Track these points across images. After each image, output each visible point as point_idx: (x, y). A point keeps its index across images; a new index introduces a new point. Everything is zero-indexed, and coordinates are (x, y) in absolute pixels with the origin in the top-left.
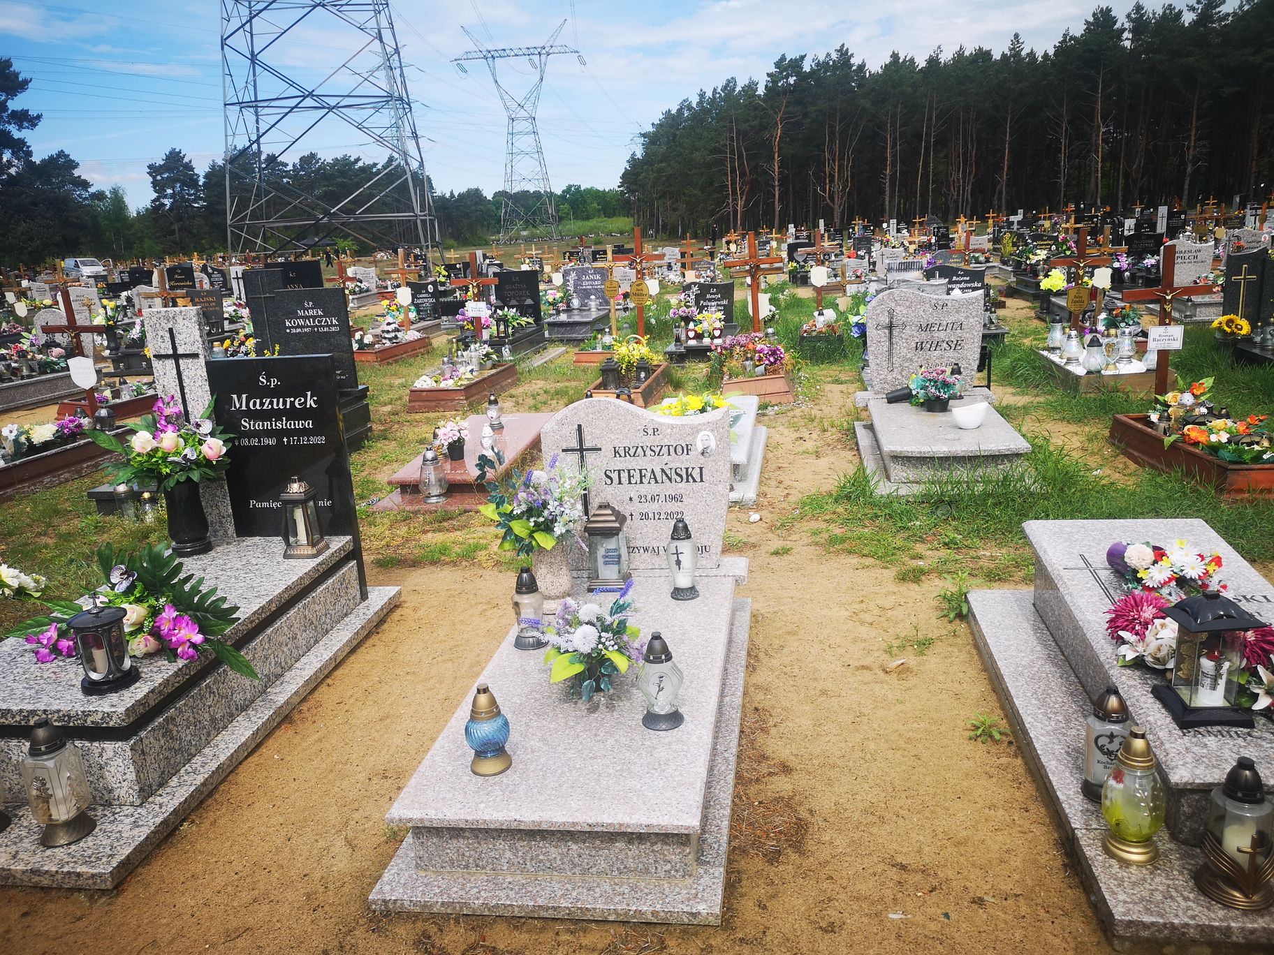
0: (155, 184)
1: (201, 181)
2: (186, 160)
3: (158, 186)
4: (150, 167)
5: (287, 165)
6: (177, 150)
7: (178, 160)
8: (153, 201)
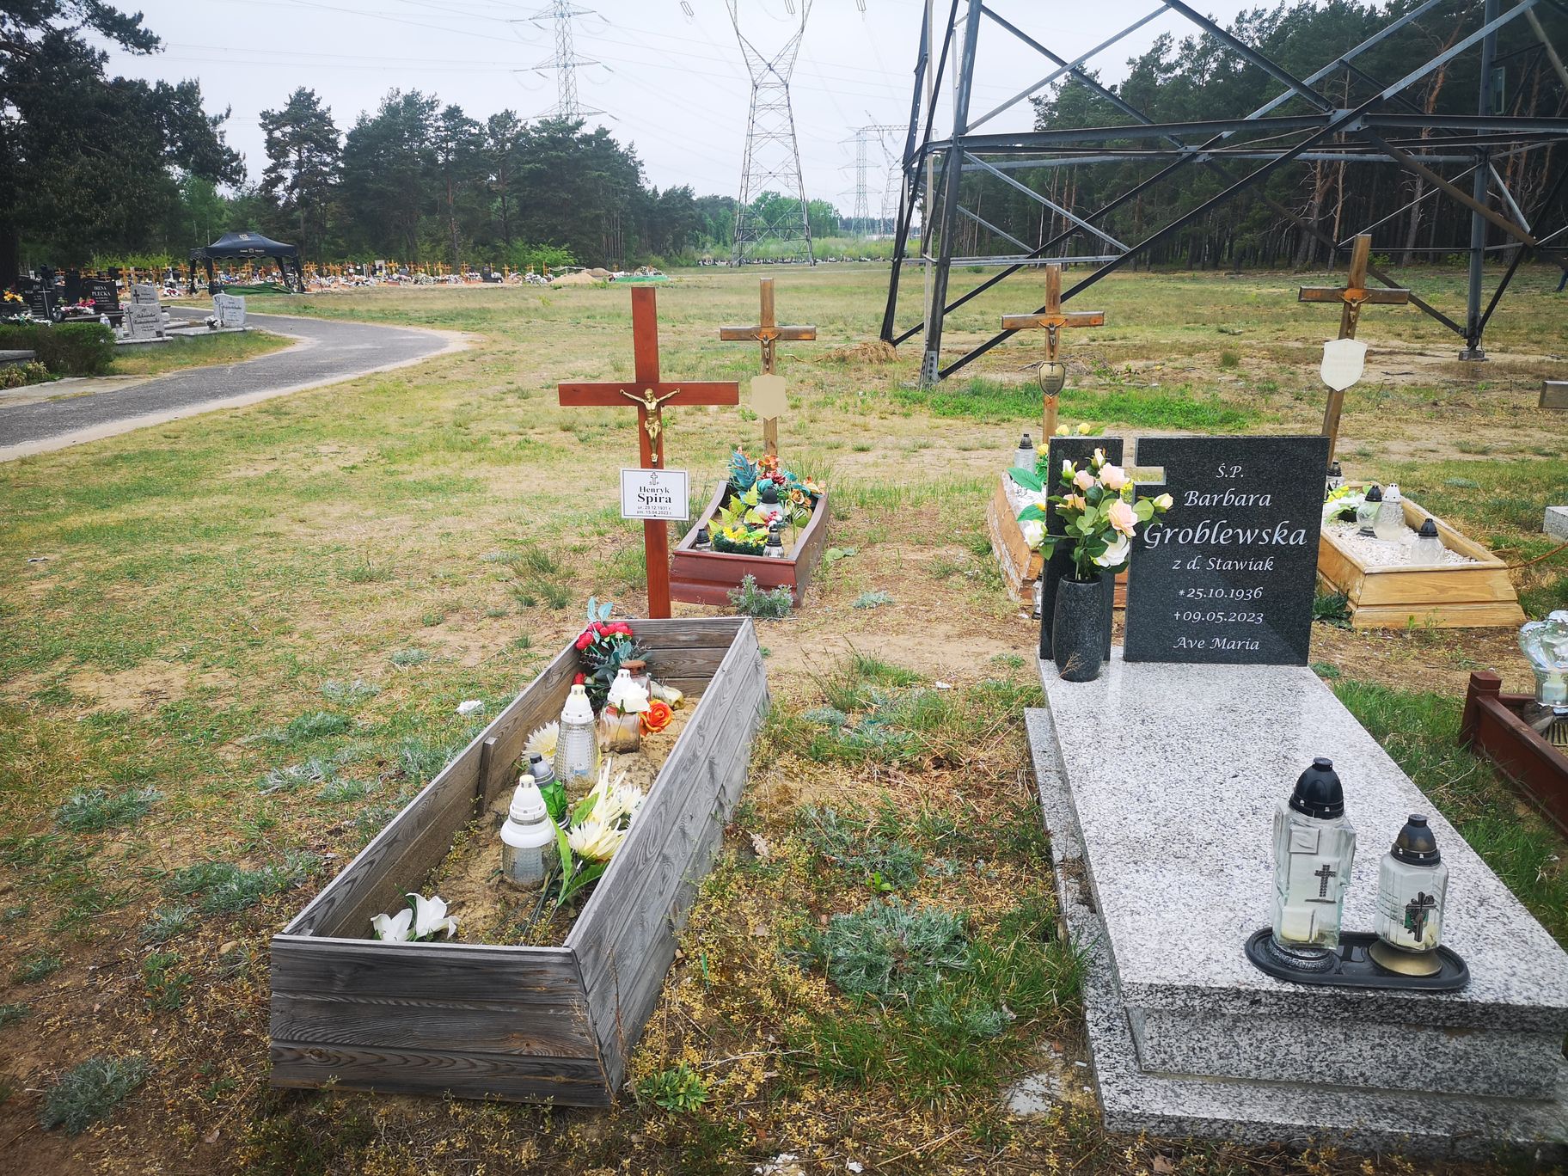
0: (271, 144)
1: (343, 142)
2: (321, 107)
3: (276, 149)
4: (264, 115)
5: (475, 124)
6: (308, 91)
7: (309, 107)
8: (267, 171)
